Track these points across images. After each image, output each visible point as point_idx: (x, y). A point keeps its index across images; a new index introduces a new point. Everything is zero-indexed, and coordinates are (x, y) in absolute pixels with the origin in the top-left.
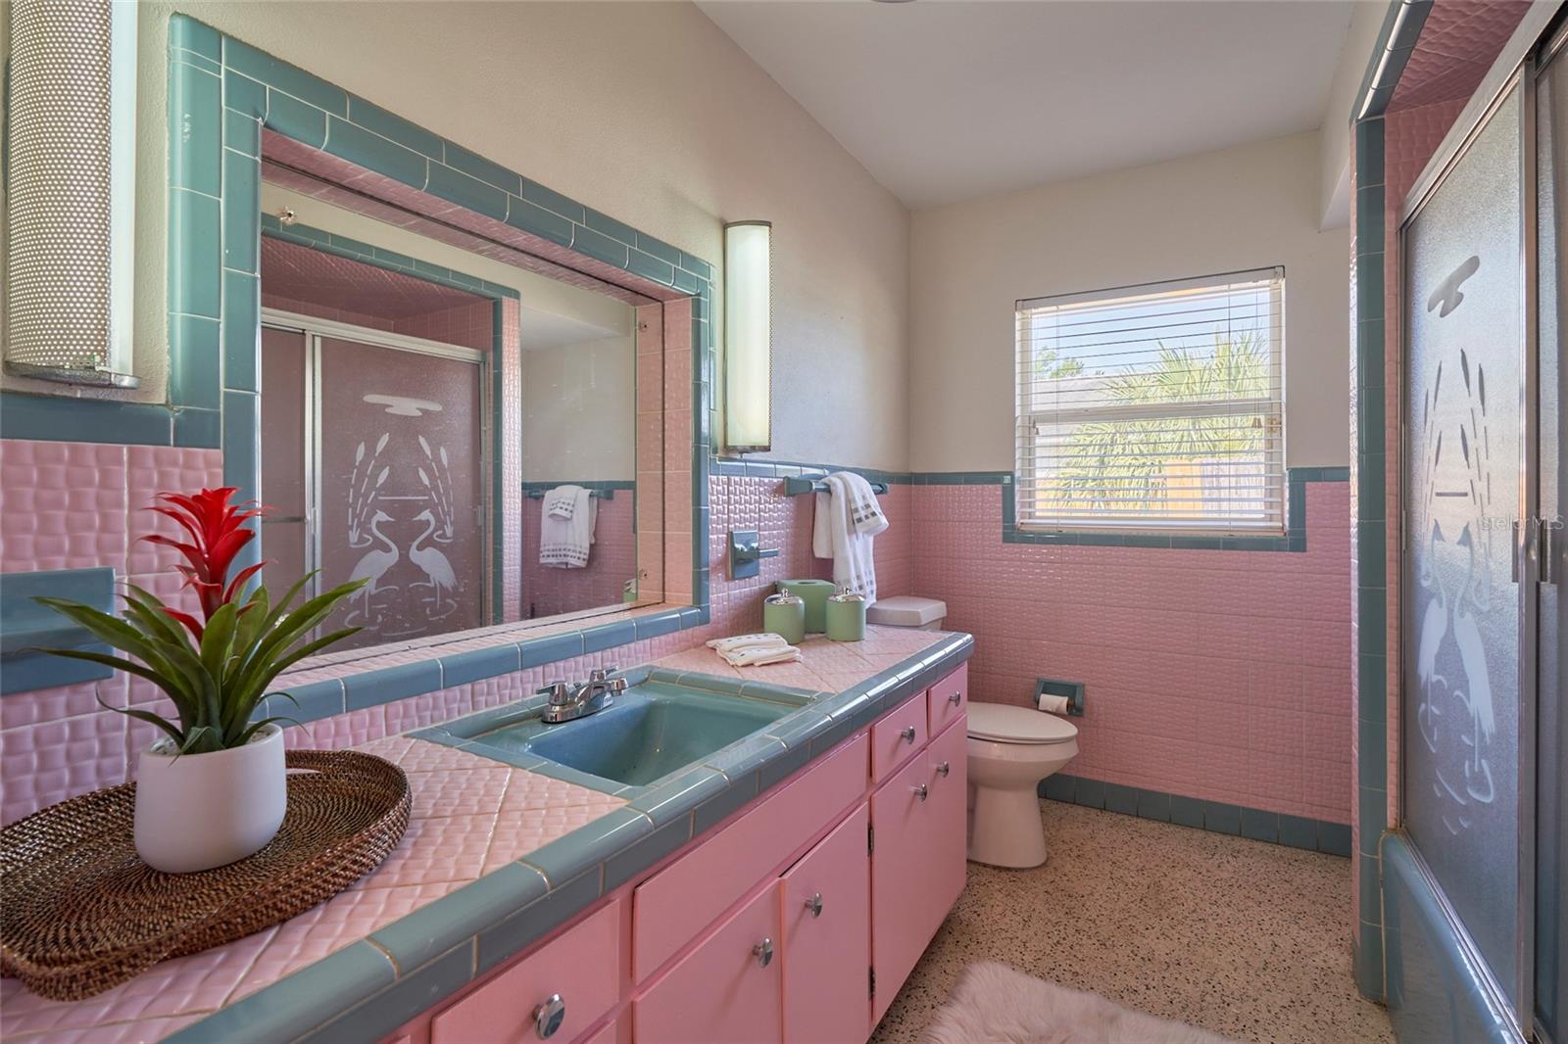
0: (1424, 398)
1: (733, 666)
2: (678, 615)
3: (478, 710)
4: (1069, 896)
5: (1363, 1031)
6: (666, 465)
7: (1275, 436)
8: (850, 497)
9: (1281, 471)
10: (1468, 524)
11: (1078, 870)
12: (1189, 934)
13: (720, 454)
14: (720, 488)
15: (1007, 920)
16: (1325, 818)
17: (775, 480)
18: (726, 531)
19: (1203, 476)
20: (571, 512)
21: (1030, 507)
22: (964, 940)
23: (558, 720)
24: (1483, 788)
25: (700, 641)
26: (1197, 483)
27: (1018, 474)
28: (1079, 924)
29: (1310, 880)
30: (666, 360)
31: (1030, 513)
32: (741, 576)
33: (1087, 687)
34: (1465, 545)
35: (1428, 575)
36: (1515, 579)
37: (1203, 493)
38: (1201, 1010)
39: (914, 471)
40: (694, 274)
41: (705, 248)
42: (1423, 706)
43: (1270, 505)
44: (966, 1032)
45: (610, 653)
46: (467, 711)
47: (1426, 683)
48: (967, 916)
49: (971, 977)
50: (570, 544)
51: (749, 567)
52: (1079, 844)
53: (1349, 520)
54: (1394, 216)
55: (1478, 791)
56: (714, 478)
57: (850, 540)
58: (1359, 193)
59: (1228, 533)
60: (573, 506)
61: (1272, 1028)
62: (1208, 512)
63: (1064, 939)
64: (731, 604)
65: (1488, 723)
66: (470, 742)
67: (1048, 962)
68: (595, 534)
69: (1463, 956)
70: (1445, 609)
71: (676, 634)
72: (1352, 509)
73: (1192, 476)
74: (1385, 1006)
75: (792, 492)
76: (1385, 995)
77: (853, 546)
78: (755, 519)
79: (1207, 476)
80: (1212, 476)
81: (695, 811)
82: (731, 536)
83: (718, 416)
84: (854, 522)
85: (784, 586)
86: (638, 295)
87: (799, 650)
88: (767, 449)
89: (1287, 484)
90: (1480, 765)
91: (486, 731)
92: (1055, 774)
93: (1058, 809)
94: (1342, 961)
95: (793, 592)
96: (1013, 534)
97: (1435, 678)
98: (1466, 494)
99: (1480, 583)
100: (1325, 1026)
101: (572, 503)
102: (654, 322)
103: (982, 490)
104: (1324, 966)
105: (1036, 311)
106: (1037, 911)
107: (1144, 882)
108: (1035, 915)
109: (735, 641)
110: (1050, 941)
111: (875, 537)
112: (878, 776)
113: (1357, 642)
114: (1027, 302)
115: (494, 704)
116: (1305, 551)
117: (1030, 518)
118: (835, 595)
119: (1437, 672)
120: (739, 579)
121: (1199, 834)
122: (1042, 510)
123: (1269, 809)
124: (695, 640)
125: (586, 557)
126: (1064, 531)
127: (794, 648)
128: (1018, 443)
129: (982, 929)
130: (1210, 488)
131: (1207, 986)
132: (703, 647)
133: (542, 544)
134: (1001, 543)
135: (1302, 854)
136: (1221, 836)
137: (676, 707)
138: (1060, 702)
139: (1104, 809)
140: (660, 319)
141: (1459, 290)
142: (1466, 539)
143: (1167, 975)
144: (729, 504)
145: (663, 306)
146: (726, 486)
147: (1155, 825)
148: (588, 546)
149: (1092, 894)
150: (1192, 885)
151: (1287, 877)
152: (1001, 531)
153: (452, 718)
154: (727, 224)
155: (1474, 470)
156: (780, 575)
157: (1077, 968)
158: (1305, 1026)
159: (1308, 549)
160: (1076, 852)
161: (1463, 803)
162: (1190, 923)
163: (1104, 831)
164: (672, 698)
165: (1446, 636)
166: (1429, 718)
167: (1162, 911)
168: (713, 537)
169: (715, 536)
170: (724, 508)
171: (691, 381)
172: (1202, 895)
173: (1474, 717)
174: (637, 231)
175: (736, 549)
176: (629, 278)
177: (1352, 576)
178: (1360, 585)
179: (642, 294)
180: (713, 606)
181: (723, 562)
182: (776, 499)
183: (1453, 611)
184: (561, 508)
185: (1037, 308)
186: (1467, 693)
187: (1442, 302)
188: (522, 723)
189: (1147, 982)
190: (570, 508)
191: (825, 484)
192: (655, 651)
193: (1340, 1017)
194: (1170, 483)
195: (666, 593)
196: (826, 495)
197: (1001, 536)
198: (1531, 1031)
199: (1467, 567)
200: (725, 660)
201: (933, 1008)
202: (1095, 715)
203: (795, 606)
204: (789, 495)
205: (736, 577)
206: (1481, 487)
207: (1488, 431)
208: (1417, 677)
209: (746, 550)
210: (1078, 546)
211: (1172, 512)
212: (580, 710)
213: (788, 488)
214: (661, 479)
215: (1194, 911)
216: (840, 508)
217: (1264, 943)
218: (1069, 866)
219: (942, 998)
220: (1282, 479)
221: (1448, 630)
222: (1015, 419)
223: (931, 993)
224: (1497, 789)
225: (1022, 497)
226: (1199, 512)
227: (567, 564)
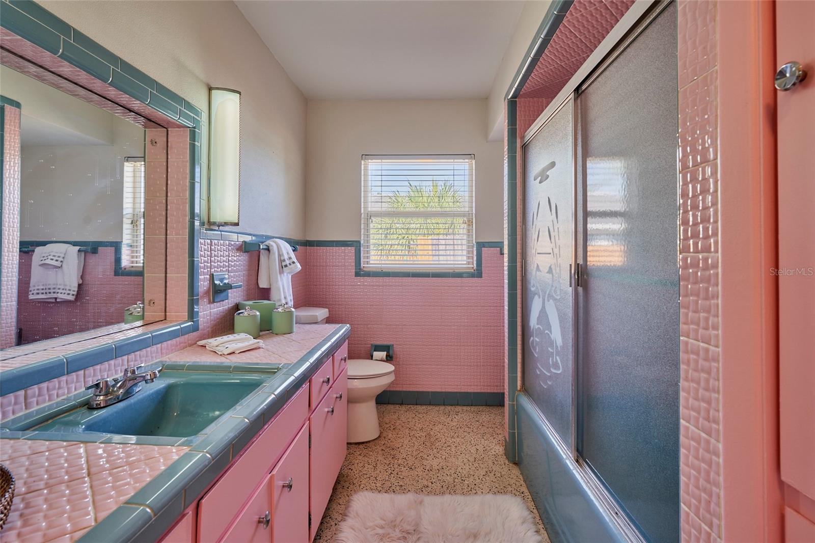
0: (532, 214)
1: (221, 355)
2: (179, 327)
3: (30, 409)
4: (393, 449)
5: (511, 477)
6: (168, 232)
7: (471, 227)
8: (281, 253)
9: (473, 243)
10: (551, 265)
11: (395, 436)
12: (445, 454)
13: (206, 226)
14: (206, 247)
15: (365, 469)
16: (489, 391)
17: (237, 243)
18: (209, 273)
19: (432, 245)
20: (61, 262)
21: (367, 259)
22: (347, 485)
23: (102, 406)
24: (557, 367)
25: (193, 342)
26: (430, 247)
27: (362, 242)
28: (399, 462)
29: (485, 418)
30: (169, 165)
31: (367, 262)
32: (219, 300)
33: (394, 346)
34: (550, 273)
35: (534, 286)
36: (571, 286)
37: (432, 252)
38: (454, 486)
39: (308, 239)
40: (191, 114)
41: (198, 99)
42: (532, 338)
43: (468, 258)
44: (355, 531)
45: (133, 356)
46: (21, 410)
47: (533, 329)
48: (346, 472)
49: (354, 503)
50: (60, 285)
51: (224, 294)
52: (393, 423)
53: (504, 264)
54: (520, 140)
55: (555, 369)
56: (202, 241)
57: (281, 277)
58: (508, 129)
59: (453, 270)
60: (63, 258)
61: (481, 486)
62: (434, 261)
63: (394, 471)
64: (212, 318)
65: (559, 342)
66: (30, 434)
67: (388, 484)
68: (82, 277)
69: (550, 435)
70: (541, 299)
71: (178, 339)
72: (505, 259)
73: (428, 245)
74: (517, 464)
75: (247, 250)
76: (517, 459)
77: (282, 280)
78: (226, 267)
79: (434, 245)
80: (436, 245)
81: (233, 445)
82: (212, 276)
83: (204, 203)
84: (282, 267)
85: (245, 305)
86: (151, 122)
87: (262, 341)
88: (237, 224)
89: (475, 249)
90: (556, 358)
91: (42, 423)
92: (384, 391)
93: (383, 408)
94: (500, 450)
95: (252, 308)
96: (359, 273)
97: (537, 327)
98: (550, 254)
99: (556, 288)
100: (499, 479)
101: (62, 255)
102: (161, 140)
103: (345, 250)
104: (495, 453)
105: (372, 161)
106: (379, 460)
107: (423, 435)
108: (378, 463)
109: (219, 340)
110: (388, 474)
111: (292, 276)
112: (314, 405)
113: (507, 315)
114: (366, 156)
115: (44, 402)
116: (482, 277)
117: (367, 264)
118: (277, 309)
119: (538, 324)
120: (217, 302)
121: (442, 408)
122: (374, 260)
123: (469, 391)
124: (190, 342)
125: (75, 293)
126: (384, 271)
127: (258, 340)
128: (362, 226)
129: (355, 476)
130: (435, 250)
131: (455, 475)
132: (195, 346)
133: (31, 284)
134: (354, 277)
135: (481, 408)
136: (451, 407)
137: (187, 385)
138: (383, 354)
139: (402, 404)
140: (165, 139)
141: (547, 174)
142: (550, 271)
143: (439, 475)
144: (211, 257)
145: (168, 131)
146: (209, 246)
147: (424, 407)
148: (77, 285)
149: (402, 446)
150: (442, 431)
151: (477, 419)
152: (354, 271)
153: (6, 418)
154: (211, 88)
155: (553, 244)
156: (240, 299)
157: (401, 483)
158: (492, 481)
159: (483, 276)
160: (392, 427)
161: (549, 375)
162: (444, 448)
163: (403, 415)
164: (184, 379)
165: (542, 309)
166: (535, 343)
167: (433, 446)
168: (201, 277)
169: (203, 277)
170: (208, 259)
171: (188, 181)
172: (447, 435)
173: (553, 341)
174: (156, 81)
175: (215, 284)
176: (148, 110)
177: (505, 287)
178: (509, 291)
179: (153, 122)
180: (201, 320)
181: (207, 293)
182: (238, 254)
183: (545, 299)
184: (52, 259)
185: (372, 160)
186: (551, 332)
187: (540, 178)
188: (71, 412)
189: (431, 481)
190: (61, 259)
191: (267, 246)
192: (164, 351)
193: (503, 473)
194: (420, 247)
195: (167, 314)
196: (267, 252)
197: (354, 273)
198: (576, 458)
199: (550, 282)
200: (216, 352)
201: (336, 525)
202: (398, 359)
203: (255, 316)
204: (245, 252)
205: (216, 301)
206: (556, 251)
207: (560, 229)
208: (529, 327)
209: (221, 284)
210: (391, 278)
211: (420, 261)
212: (120, 397)
213: (245, 247)
214: (164, 241)
215: (445, 443)
216: (275, 260)
217: (473, 450)
218: (390, 435)
219: (339, 519)
220: (473, 246)
221: (542, 307)
222: (361, 214)
223: (333, 517)
224: (563, 367)
225: (364, 254)
226: (431, 261)
227: (56, 299)
